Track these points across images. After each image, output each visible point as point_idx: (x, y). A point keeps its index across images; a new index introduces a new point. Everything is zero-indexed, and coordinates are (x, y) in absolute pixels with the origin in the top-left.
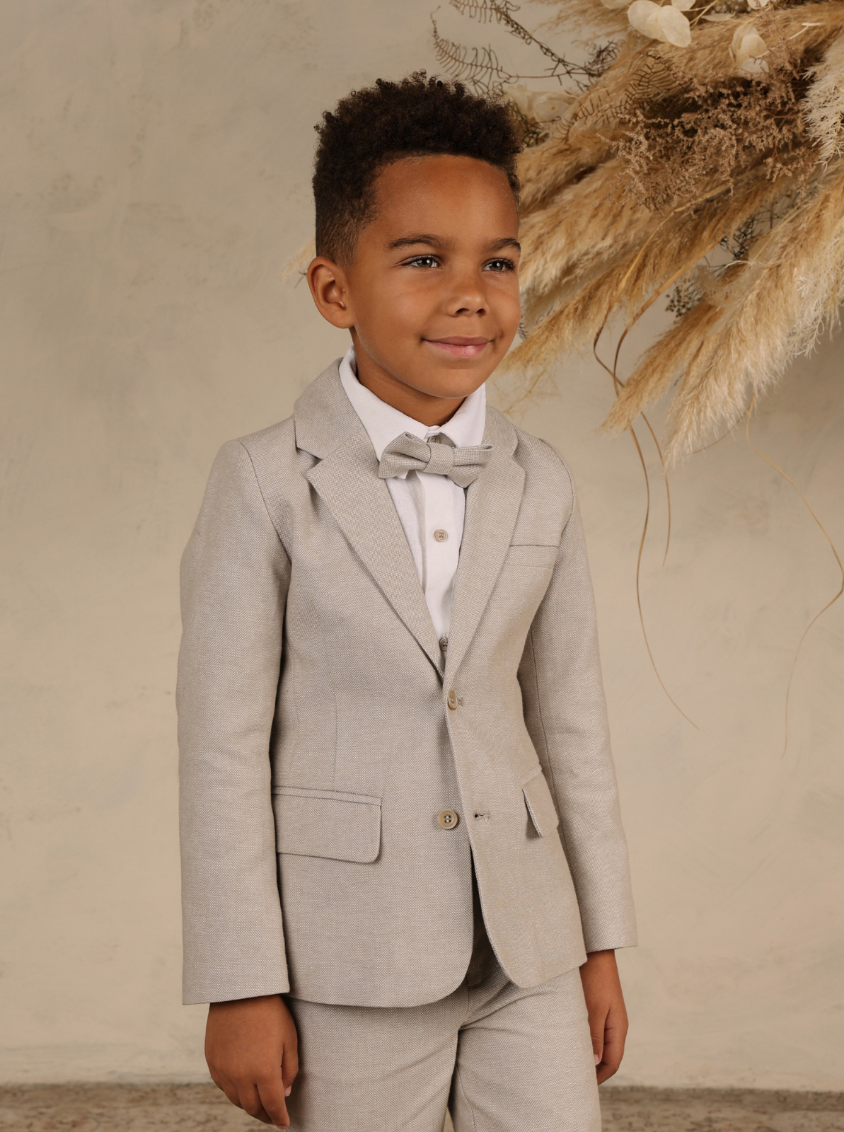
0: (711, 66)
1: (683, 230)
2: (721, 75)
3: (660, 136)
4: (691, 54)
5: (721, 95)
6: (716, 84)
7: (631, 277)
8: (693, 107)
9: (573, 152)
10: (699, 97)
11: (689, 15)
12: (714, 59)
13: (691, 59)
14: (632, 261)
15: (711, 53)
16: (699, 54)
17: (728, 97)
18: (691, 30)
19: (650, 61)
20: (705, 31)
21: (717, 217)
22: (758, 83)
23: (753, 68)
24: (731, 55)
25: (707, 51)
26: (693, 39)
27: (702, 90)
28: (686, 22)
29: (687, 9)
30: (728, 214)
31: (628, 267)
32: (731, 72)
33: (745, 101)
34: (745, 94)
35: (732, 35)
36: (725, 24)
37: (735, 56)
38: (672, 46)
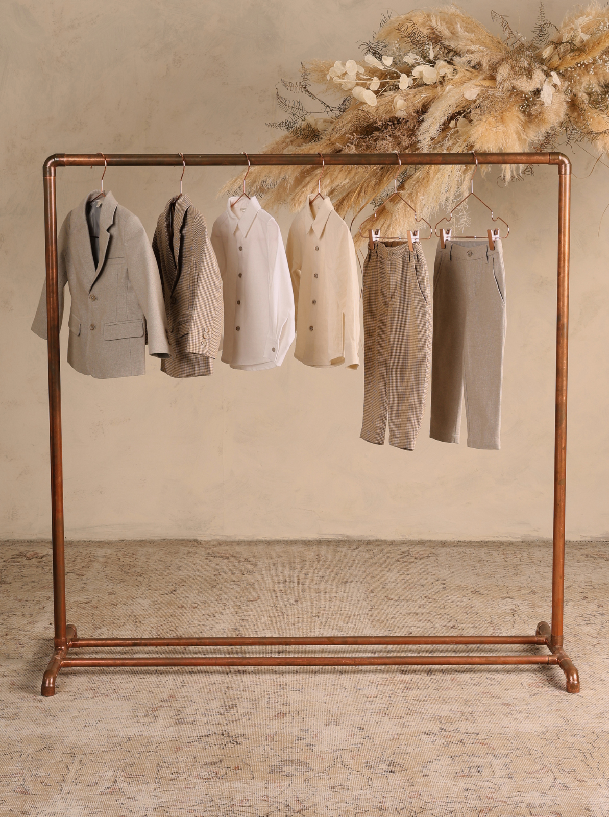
0: (385, 112)
1: (377, 176)
2: (388, 117)
3: (365, 142)
4: (377, 108)
5: (388, 124)
6: (386, 121)
7: (356, 196)
8: (377, 129)
9: (333, 144)
10: (380, 125)
11: (376, 93)
12: (386, 109)
13: (377, 110)
14: (356, 190)
15: (385, 107)
16: (380, 108)
17: (391, 125)
18: (377, 98)
19: (360, 112)
20: (383, 98)
21: (390, 171)
22: (403, 119)
23: (401, 114)
24: (393, 108)
25: (384, 106)
26: (378, 102)
27: (380, 123)
28: (375, 96)
29: (376, 89)
30: (394, 170)
31: (355, 192)
32: (392, 115)
33: (398, 126)
34: (398, 124)
35: (393, 100)
36: (391, 96)
37: (394, 108)
38: (369, 106)
